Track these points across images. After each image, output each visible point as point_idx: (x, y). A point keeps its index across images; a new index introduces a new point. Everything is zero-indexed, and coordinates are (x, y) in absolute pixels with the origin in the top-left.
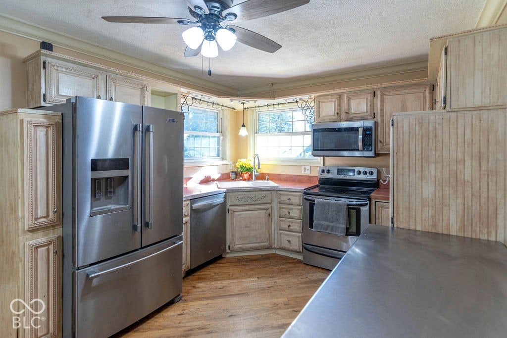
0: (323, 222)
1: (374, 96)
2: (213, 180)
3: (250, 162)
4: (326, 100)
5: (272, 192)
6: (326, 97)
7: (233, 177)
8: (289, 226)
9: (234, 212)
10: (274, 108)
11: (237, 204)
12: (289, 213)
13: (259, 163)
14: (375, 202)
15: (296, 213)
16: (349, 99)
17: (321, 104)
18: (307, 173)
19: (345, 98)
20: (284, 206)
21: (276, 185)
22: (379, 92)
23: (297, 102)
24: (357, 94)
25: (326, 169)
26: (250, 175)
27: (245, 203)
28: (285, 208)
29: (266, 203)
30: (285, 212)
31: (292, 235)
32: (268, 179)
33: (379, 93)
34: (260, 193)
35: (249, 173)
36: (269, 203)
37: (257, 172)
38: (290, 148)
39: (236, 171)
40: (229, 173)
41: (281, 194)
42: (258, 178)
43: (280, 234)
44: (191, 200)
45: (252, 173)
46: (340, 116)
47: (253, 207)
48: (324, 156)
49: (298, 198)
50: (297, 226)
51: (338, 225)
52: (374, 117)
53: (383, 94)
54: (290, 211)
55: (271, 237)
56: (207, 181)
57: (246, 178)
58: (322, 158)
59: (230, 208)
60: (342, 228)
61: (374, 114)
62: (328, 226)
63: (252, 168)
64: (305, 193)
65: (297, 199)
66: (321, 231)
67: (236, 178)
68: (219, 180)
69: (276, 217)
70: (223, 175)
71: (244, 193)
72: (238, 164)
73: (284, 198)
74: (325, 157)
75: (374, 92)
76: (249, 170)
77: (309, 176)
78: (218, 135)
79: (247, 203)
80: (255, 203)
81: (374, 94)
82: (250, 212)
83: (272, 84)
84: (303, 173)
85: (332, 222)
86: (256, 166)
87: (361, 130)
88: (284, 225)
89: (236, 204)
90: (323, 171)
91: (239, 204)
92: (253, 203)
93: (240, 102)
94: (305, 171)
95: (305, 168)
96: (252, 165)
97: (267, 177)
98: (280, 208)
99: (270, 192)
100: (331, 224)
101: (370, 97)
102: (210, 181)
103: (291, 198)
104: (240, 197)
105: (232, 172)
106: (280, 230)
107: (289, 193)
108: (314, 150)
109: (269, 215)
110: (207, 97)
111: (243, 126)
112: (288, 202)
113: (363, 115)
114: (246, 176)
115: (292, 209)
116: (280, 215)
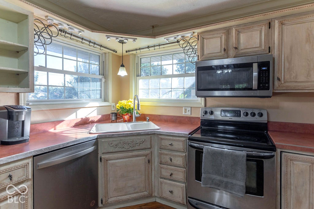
0: (214, 176)
1: (270, 28)
2: (93, 122)
3: (130, 103)
4: (212, 36)
5: (152, 136)
6: (211, 33)
7: (113, 118)
8: (171, 175)
9: (107, 160)
10: (155, 49)
11: (111, 151)
12: (171, 160)
13: (138, 105)
14: (281, 152)
15: (179, 160)
16: (238, 33)
17: (205, 40)
18: (188, 114)
19: (234, 31)
20: (165, 152)
21: (157, 127)
22: (276, 21)
23: (178, 42)
24: (247, 27)
25: (209, 110)
26: (130, 116)
27: (121, 150)
28: (166, 155)
29: (146, 149)
30: (167, 159)
31: (175, 185)
32: (149, 121)
33: (276, 24)
34: (139, 137)
35: (130, 114)
36: (149, 148)
37: (137, 113)
38: (170, 90)
39: (116, 112)
40: (109, 115)
41: (162, 139)
42: (138, 119)
43: (161, 183)
44: (34, 156)
45: (132, 114)
46: (227, 53)
47: (130, 154)
48: (205, 97)
49: (181, 144)
50: (180, 175)
51: (234, 182)
52: (269, 52)
53: (282, 24)
54: (172, 158)
55: (150, 185)
56: (84, 123)
57: (126, 119)
58: (203, 99)
59: (103, 156)
60: (239, 186)
61: (269, 48)
62: (221, 182)
63: (133, 109)
64: (190, 139)
65: (179, 145)
66: (212, 186)
67: (116, 119)
68: (100, 121)
69: (156, 163)
70: (103, 116)
71: (119, 139)
72: (118, 106)
73: (166, 143)
74: (207, 98)
75: (270, 23)
76: (129, 111)
77: (190, 117)
78: (100, 77)
79: (124, 149)
80: (132, 149)
81: (270, 26)
82: (127, 159)
83: (153, 27)
84: (183, 114)
85: (226, 176)
86: (136, 107)
87: (255, 66)
88: (166, 173)
89: (109, 151)
90: (206, 113)
91: (114, 151)
92: (130, 149)
93: (117, 39)
94: (185, 112)
95: (186, 110)
96: (132, 106)
97: (148, 118)
98: (161, 154)
99: (150, 136)
100: (225, 180)
101: (264, 28)
102: (89, 123)
103: (174, 143)
104: (115, 143)
105: (112, 113)
106: (161, 178)
107: (171, 138)
108: (198, 89)
109: (149, 162)
110: (76, 29)
111: (123, 66)
112: (170, 147)
113: (257, 49)
114: (126, 117)
115: (175, 156)
116: (161, 161)
